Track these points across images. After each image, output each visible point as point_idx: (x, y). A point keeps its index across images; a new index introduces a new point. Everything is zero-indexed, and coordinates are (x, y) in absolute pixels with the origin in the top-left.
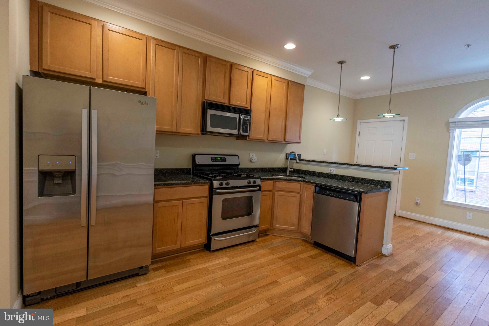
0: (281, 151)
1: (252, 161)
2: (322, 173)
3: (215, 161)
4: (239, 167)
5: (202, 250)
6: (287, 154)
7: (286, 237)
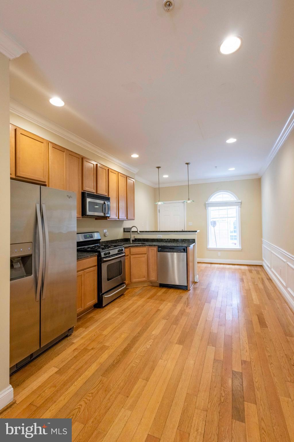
0: (121, 227)
1: (106, 235)
2: (153, 239)
3: (86, 238)
4: (100, 241)
5: (93, 309)
6: (124, 228)
7: (140, 287)
